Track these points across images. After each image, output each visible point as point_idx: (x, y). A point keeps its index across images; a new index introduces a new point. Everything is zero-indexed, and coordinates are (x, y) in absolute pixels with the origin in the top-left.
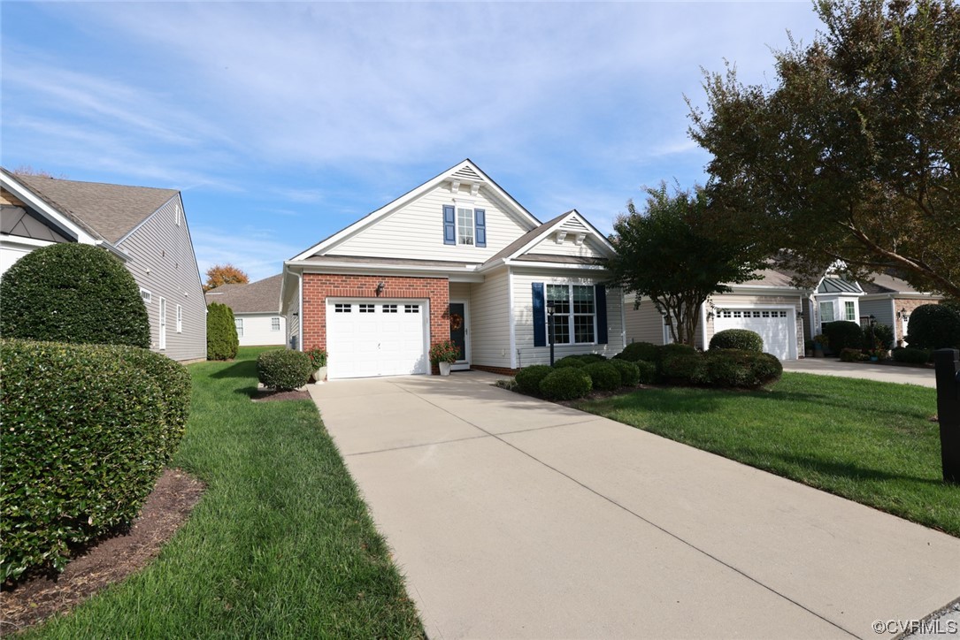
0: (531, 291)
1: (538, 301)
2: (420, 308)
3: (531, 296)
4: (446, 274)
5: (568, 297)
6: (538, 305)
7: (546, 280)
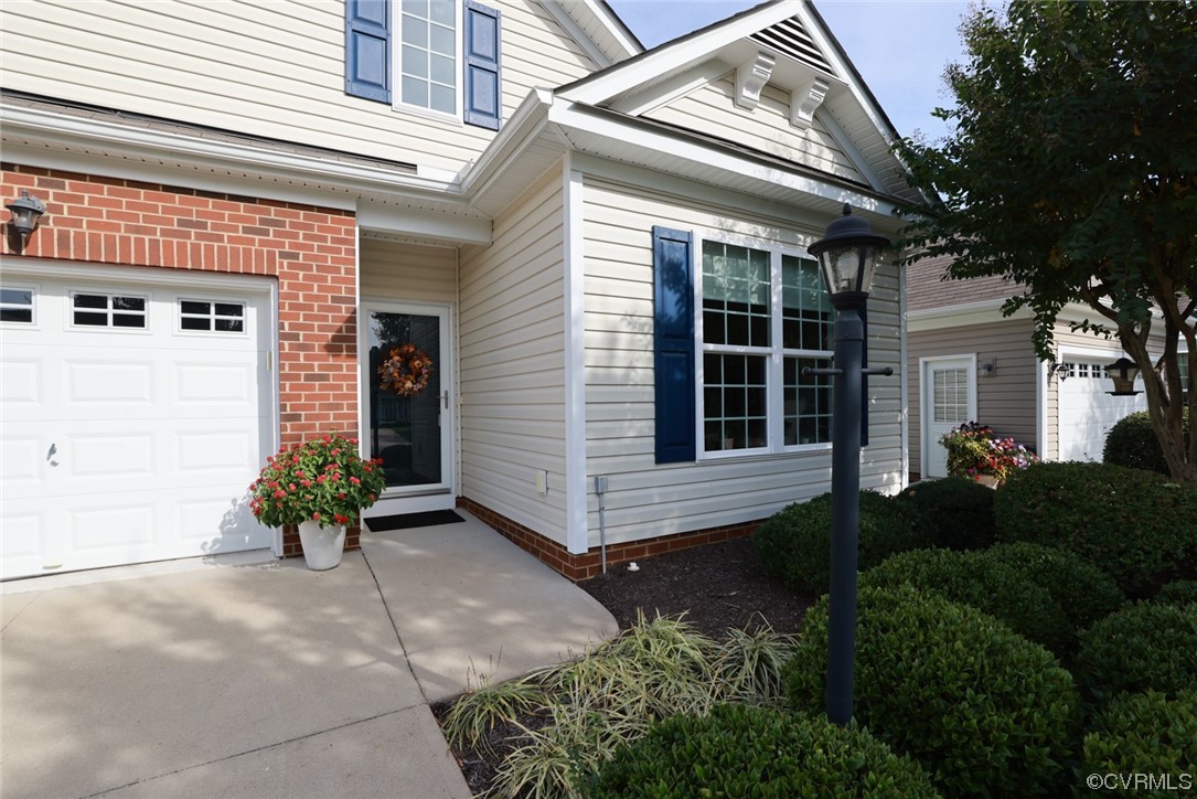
0: (647, 257)
1: (672, 297)
2: (250, 316)
3: (647, 275)
4: (345, 196)
5: (765, 292)
6: (672, 311)
7: (702, 226)
